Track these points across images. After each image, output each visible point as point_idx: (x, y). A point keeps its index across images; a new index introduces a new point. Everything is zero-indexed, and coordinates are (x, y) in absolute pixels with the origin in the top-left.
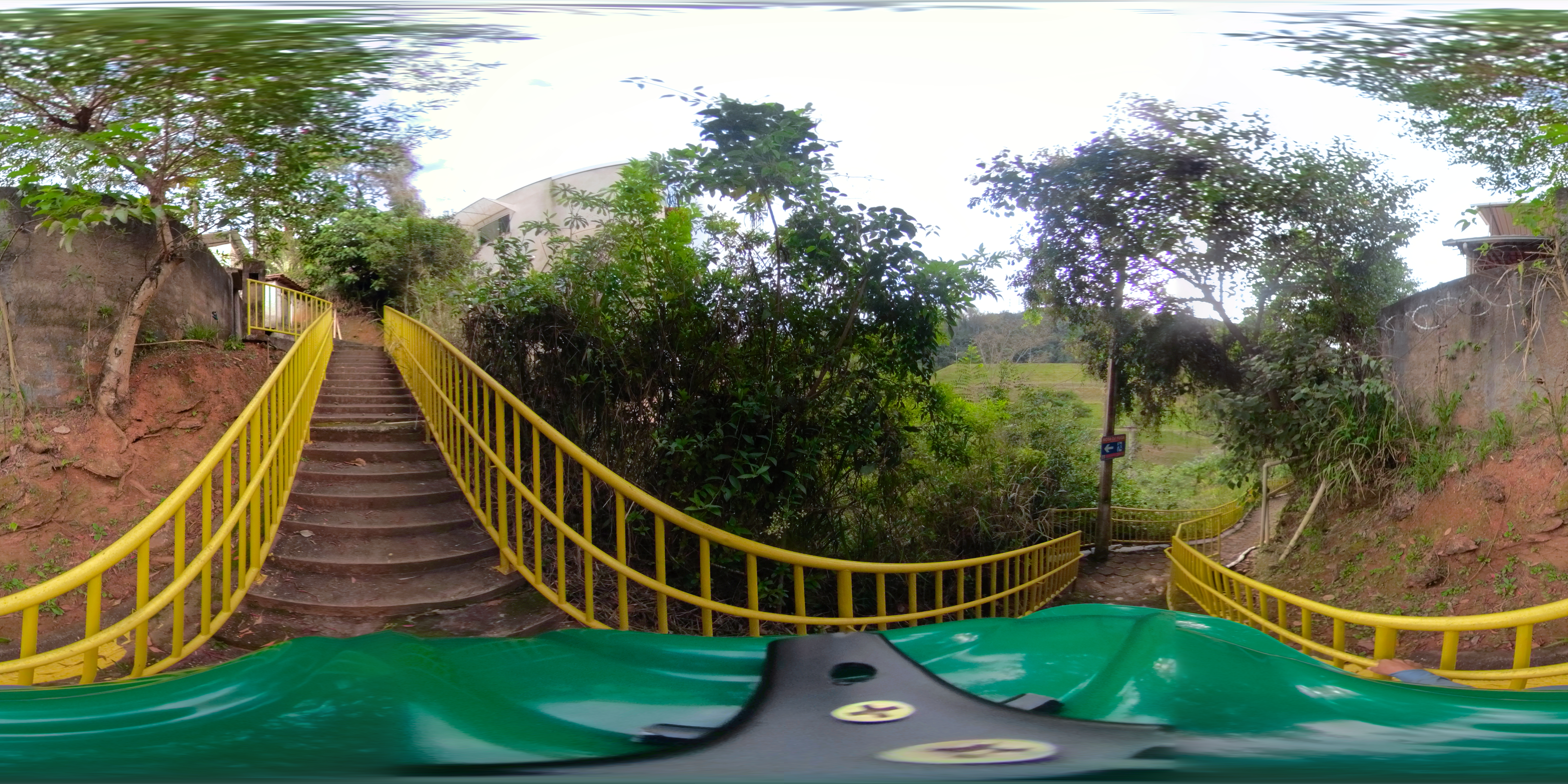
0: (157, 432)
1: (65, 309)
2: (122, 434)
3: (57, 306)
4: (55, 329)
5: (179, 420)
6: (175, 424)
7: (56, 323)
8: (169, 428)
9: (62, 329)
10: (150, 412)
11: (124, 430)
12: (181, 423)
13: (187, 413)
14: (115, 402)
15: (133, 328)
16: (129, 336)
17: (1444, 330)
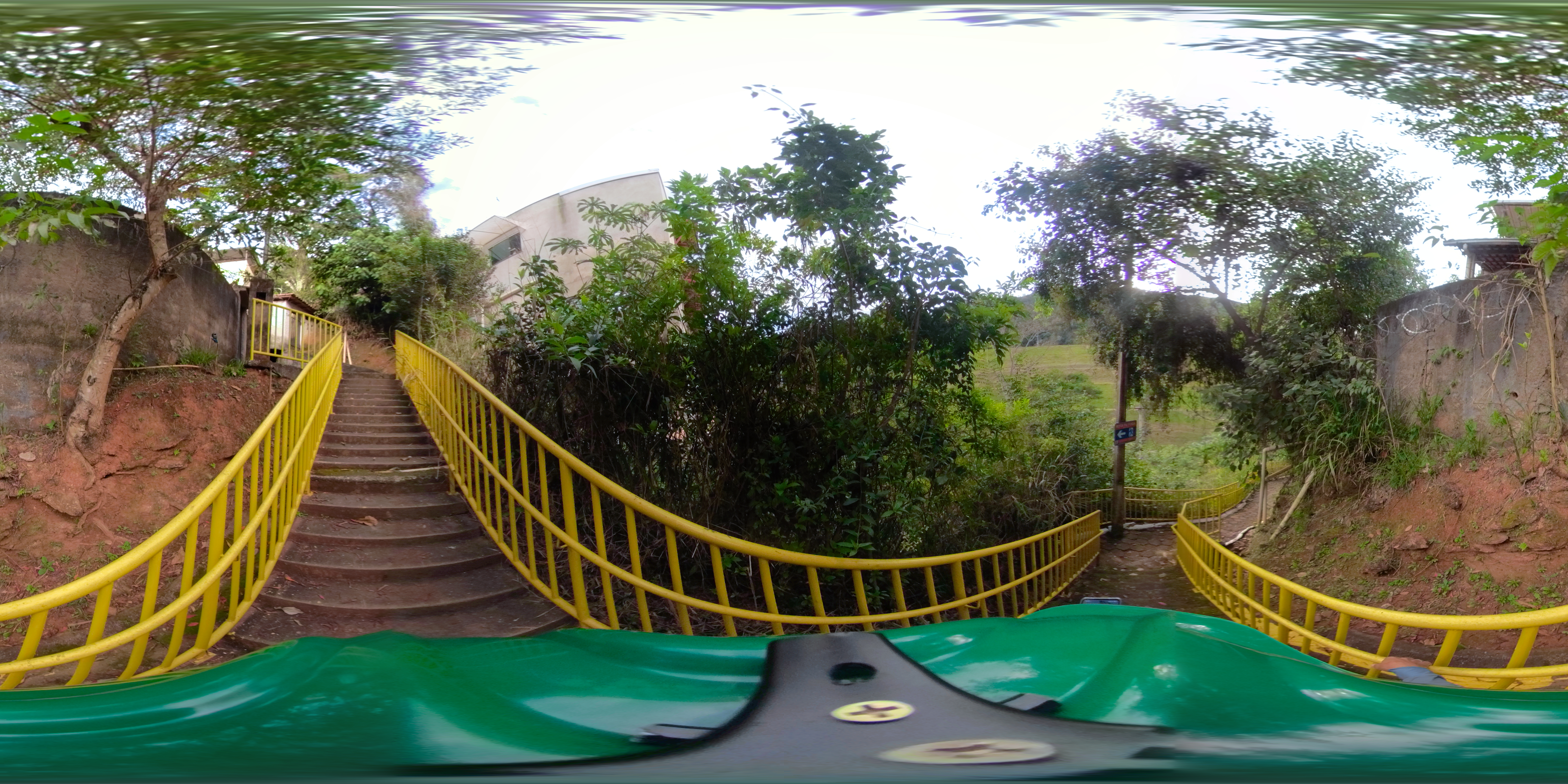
0: (132, 469)
1: (47, 327)
2: (90, 469)
3: (39, 323)
4: (35, 347)
5: (158, 459)
6: (153, 462)
7: (36, 341)
8: (146, 467)
9: (42, 348)
10: (126, 448)
11: (93, 465)
12: (160, 462)
13: (167, 452)
14: (84, 435)
15: (110, 354)
16: (105, 363)
17: (1432, 333)
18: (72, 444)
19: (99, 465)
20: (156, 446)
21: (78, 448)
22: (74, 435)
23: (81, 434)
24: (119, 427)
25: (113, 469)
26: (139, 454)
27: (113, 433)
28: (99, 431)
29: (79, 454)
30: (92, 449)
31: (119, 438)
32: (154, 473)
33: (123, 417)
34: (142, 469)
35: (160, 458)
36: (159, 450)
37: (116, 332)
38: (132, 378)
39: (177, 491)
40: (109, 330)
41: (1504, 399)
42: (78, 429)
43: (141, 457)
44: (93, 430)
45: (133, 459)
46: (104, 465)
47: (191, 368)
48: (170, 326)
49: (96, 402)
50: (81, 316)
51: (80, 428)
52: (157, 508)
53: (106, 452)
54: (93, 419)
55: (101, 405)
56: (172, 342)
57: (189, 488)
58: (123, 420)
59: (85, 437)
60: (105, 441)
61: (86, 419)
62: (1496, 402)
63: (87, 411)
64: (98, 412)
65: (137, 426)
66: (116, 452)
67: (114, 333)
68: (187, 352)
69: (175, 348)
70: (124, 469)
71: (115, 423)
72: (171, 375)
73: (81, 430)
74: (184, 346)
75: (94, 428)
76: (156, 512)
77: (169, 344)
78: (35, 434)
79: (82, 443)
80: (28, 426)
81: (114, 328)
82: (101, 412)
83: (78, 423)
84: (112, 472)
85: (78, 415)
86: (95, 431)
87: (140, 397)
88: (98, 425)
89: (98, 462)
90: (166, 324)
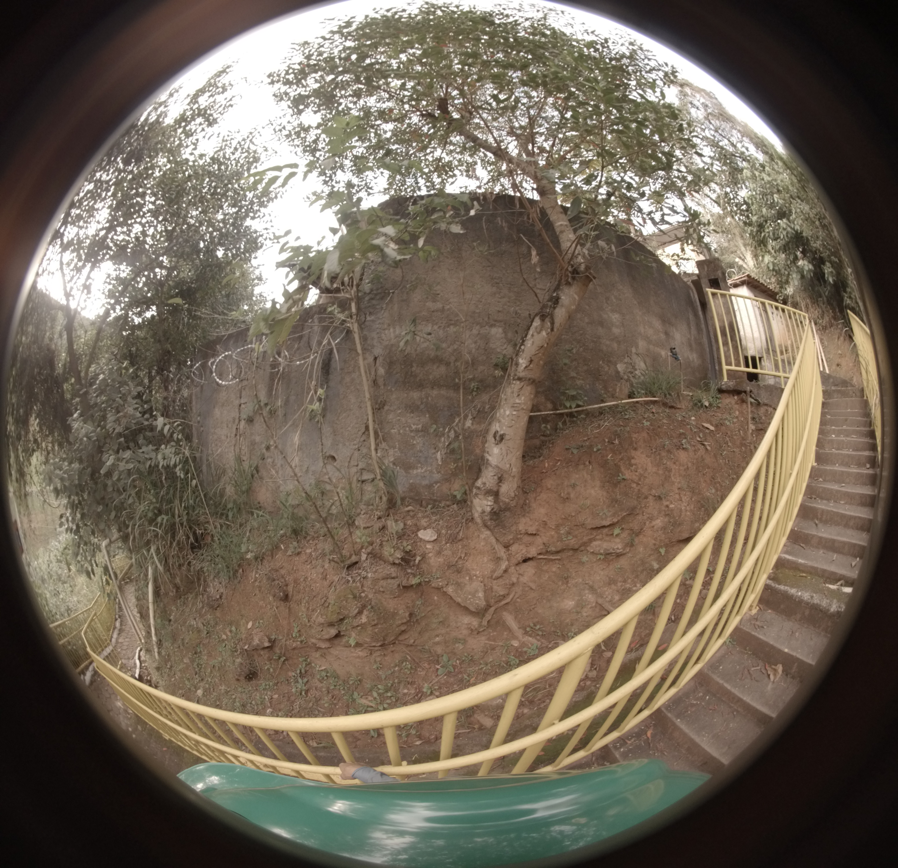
0: (557, 552)
1: (448, 364)
2: (502, 552)
3: (438, 360)
4: (435, 392)
5: (591, 541)
6: (585, 544)
7: (436, 384)
8: (575, 550)
9: (443, 392)
10: (552, 524)
11: (507, 547)
12: (595, 543)
13: (605, 531)
14: (493, 509)
15: (520, 399)
16: (514, 413)
17: (245, 383)
18: (479, 520)
19: (514, 548)
20: (591, 522)
21: (486, 526)
22: (479, 509)
23: (488, 509)
24: (544, 496)
25: (533, 552)
26: (569, 533)
27: (534, 505)
28: (513, 504)
29: (488, 532)
30: (504, 527)
31: (543, 511)
32: (585, 559)
33: (550, 483)
34: (571, 553)
35: (594, 539)
36: (593, 529)
37: (526, 367)
38: (568, 424)
39: (610, 584)
40: (517, 364)
41: (321, 464)
42: (485, 502)
43: (570, 537)
44: (505, 503)
45: (560, 539)
46: (521, 547)
47: (647, 403)
48: (615, 345)
49: (508, 466)
50: (492, 345)
51: (488, 500)
52: (581, 605)
53: (523, 531)
54: (504, 488)
55: (514, 470)
56: (620, 367)
57: (625, 581)
58: (549, 486)
59: (495, 512)
60: (524, 516)
61: (495, 489)
62: (313, 468)
63: (496, 477)
64: (511, 479)
65: (569, 494)
66: (538, 530)
67: (522, 368)
68: (642, 378)
69: (626, 377)
70: (547, 552)
71: (539, 490)
72: (619, 416)
73: (489, 503)
74: (637, 372)
75: (507, 500)
76: (579, 609)
77: (618, 372)
78: (442, 505)
79: (491, 519)
80: (433, 494)
81: (523, 362)
82: (516, 479)
83: (485, 494)
84: (531, 556)
85: (484, 484)
86: (509, 503)
87: (575, 451)
88: (513, 495)
89: (513, 543)
90: (608, 342)
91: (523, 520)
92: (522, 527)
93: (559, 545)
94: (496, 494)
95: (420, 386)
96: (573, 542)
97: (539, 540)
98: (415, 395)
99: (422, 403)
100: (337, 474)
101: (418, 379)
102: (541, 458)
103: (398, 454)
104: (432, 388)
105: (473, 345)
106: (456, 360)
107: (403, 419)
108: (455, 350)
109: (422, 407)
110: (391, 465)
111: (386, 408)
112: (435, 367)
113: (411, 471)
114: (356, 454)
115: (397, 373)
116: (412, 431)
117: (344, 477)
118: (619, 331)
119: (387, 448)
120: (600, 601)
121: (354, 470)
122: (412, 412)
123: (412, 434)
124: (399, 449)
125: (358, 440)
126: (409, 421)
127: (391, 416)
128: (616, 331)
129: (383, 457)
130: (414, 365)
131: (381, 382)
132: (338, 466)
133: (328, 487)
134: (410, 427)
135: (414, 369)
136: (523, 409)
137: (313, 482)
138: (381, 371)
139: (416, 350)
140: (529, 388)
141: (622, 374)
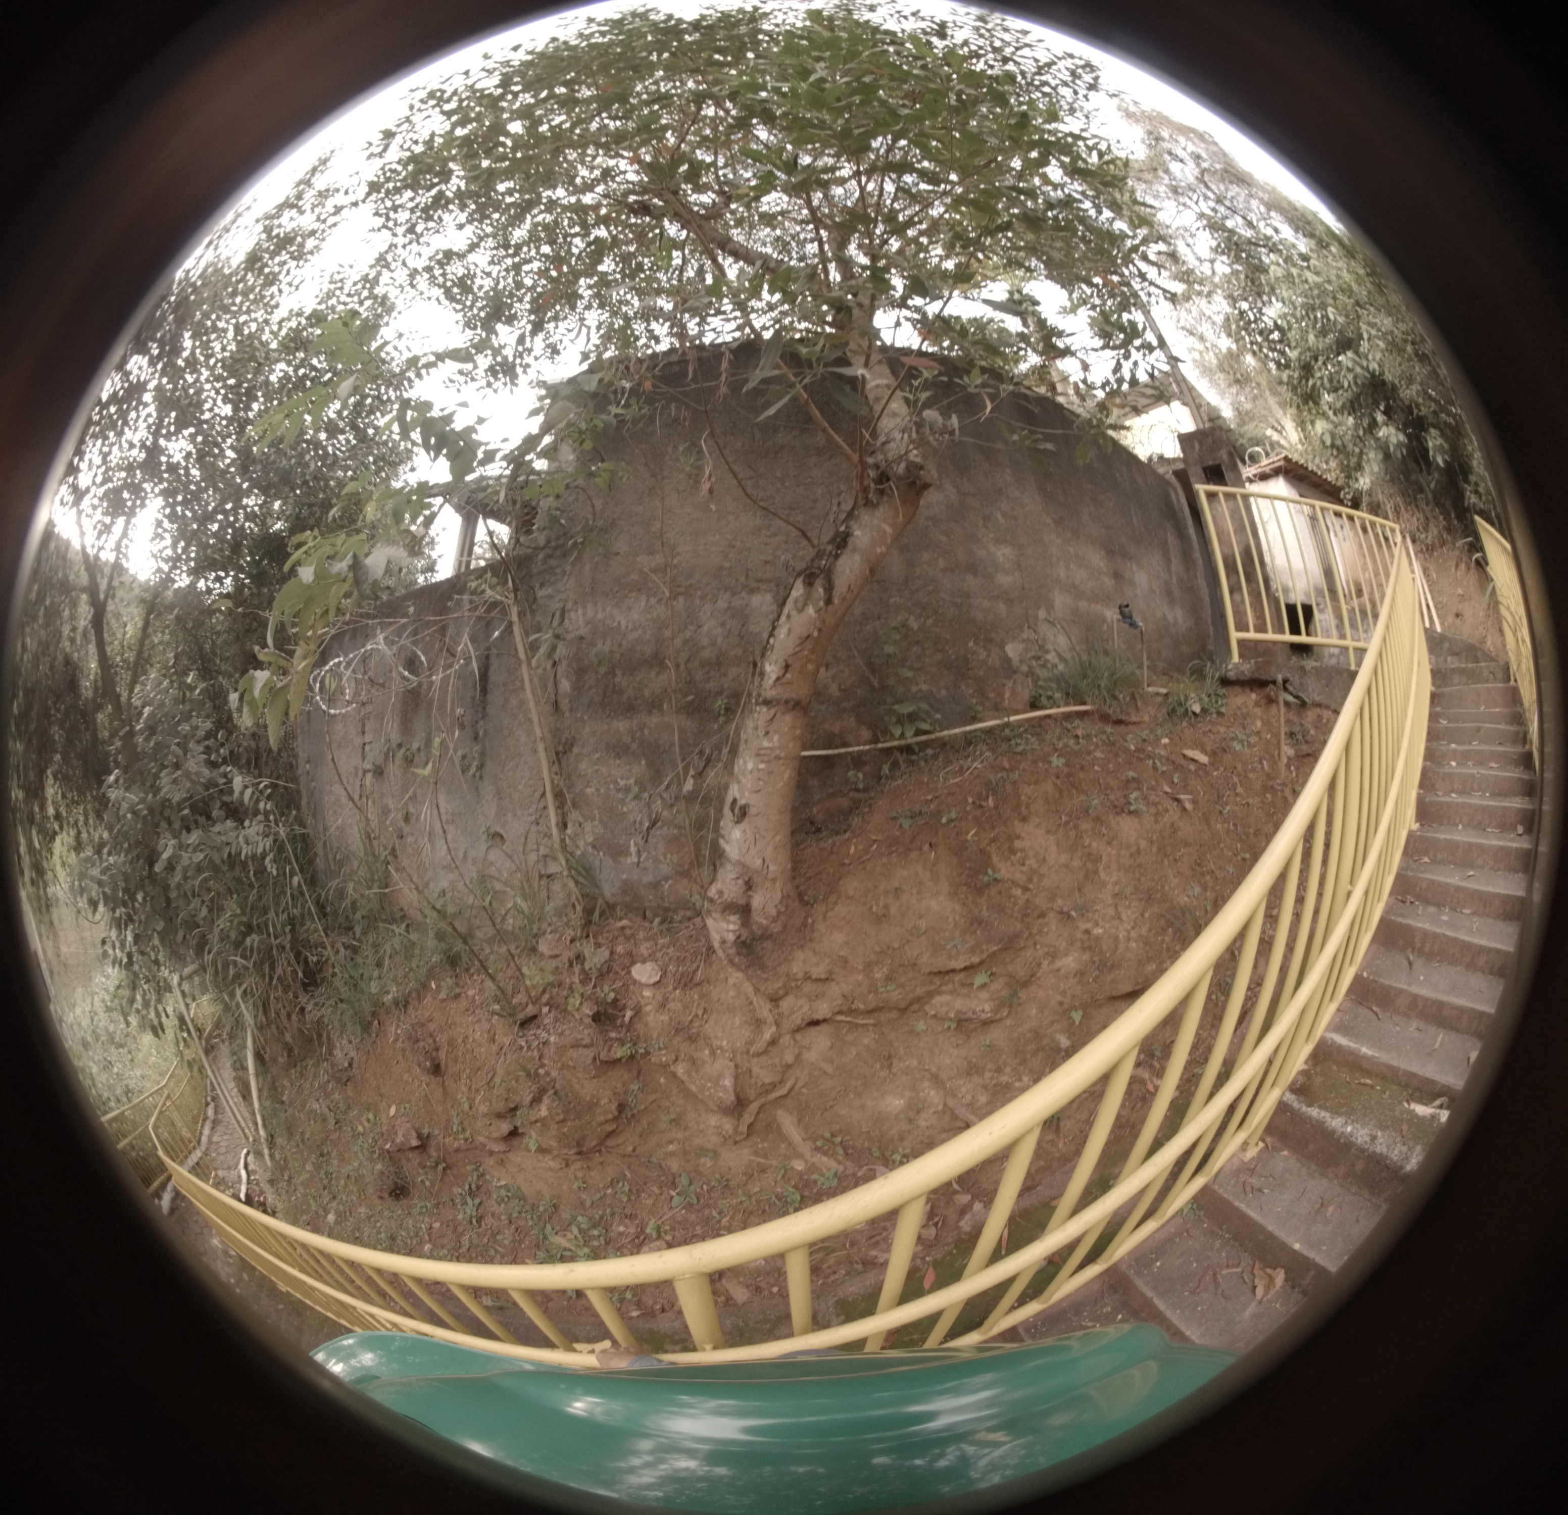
0: (870, 1012)
1: (675, 668)
2: (765, 1010)
3: (657, 660)
4: (655, 720)
5: (930, 994)
6: (920, 1000)
7: (655, 705)
8: (902, 1010)
9: (669, 718)
10: (857, 962)
11: (774, 1001)
12: (939, 999)
13: (958, 978)
14: (738, 937)
15: (771, 740)
16: (762, 766)
17: (369, 708)
18: (721, 954)
19: (785, 1004)
20: (929, 962)
21: (734, 964)
22: (719, 936)
23: (731, 937)
24: (841, 910)
25: (823, 1010)
26: (889, 978)
27: (821, 927)
28: (776, 928)
29: (739, 975)
30: (763, 967)
31: (839, 937)
32: (921, 1026)
33: (852, 885)
34: (894, 1014)
35: (938, 992)
36: (930, 973)
37: (778, 679)
38: (903, 766)
39: (969, 1074)
40: (762, 674)
41: (484, 847)
42: (724, 925)
43: (891, 987)
44: (761, 926)
45: (873, 989)
46: (801, 1002)
47: (1068, 716)
48: (1002, 608)
49: (759, 862)
50: (752, 628)
51: (728, 922)
52: (915, 1108)
53: (800, 975)
54: (757, 901)
55: (772, 868)
56: (1013, 650)
57: (999, 1070)
58: (851, 893)
59: (744, 943)
60: (802, 947)
61: (742, 902)
62: (472, 854)
63: (740, 882)
64: (768, 884)
65: (886, 907)
66: (831, 972)
67: (771, 682)
68: (1061, 667)
69: (1025, 668)
70: (850, 1012)
71: (833, 898)
72: (1005, 746)
73: (731, 927)
74: (1049, 657)
75: (764, 922)
76: (912, 1114)
77: (1007, 660)
78: (677, 918)
79: (739, 954)
80: (663, 899)
81: (771, 669)
82: (778, 884)
83: (724, 911)
84: (820, 1017)
85: (721, 893)
86: (767, 928)
87: (906, 823)
88: (774, 912)
89: (787, 994)
90: (986, 604)
91: (800, 955)
92: (797, 968)
93: (872, 1001)
94: (745, 911)
95: (630, 709)
96: (895, 995)
97: (834, 990)
98: (622, 726)
99: (633, 740)
100: (508, 864)
101: (625, 697)
102: (847, 835)
103: (600, 830)
104: (650, 712)
105: (719, 630)
106: (688, 660)
107: (604, 770)
108: (686, 641)
109: (634, 746)
110: (590, 849)
111: (576, 750)
112: (653, 674)
113: (622, 859)
114: (534, 828)
115: (591, 688)
116: (619, 790)
117: (518, 869)
118: (1010, 579)
119: (581, 820)
120: (951, 1102)
121: (533, 857)
122: (618, 756)
123: (620, 796)
124: (601, 821)
125: (534, 807)
126: (613, 772)
127: (584, 765)
128: (1004, 580)
129: (576, 835)
130: (618, 672)
131: (564, 704)
132: (509, 851)
133: (498, 886)
134: (616, 783)
135: (618, 679)
136: (778, 758)
137: (474, 875)
138: (565, 686)
139: (620, 645)
140: (788, 718)
141: (1015, 663)
